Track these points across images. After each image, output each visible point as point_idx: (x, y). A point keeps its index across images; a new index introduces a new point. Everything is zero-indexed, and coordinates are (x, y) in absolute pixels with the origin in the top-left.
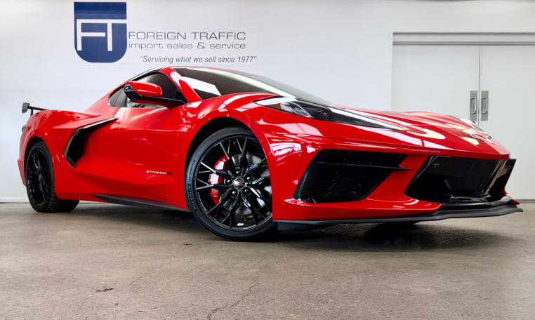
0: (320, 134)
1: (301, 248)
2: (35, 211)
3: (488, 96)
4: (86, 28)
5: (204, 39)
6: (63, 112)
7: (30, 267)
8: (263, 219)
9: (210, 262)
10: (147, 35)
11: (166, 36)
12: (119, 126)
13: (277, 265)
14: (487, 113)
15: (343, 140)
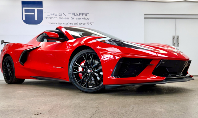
0: (120, 52)
1: (113, 95)
2: (7, 84)
3: (179, 37)
4: (26, 11)
5: (73, 16)
6: (18, 44)
7: (6, 106)
8: (99, 85)
9: (79, 102)
10: (51, 14)
11: (59, 14)
12: (41, 49)
13: (105, 102)
14: (179, 44)
15: (129, 54)
